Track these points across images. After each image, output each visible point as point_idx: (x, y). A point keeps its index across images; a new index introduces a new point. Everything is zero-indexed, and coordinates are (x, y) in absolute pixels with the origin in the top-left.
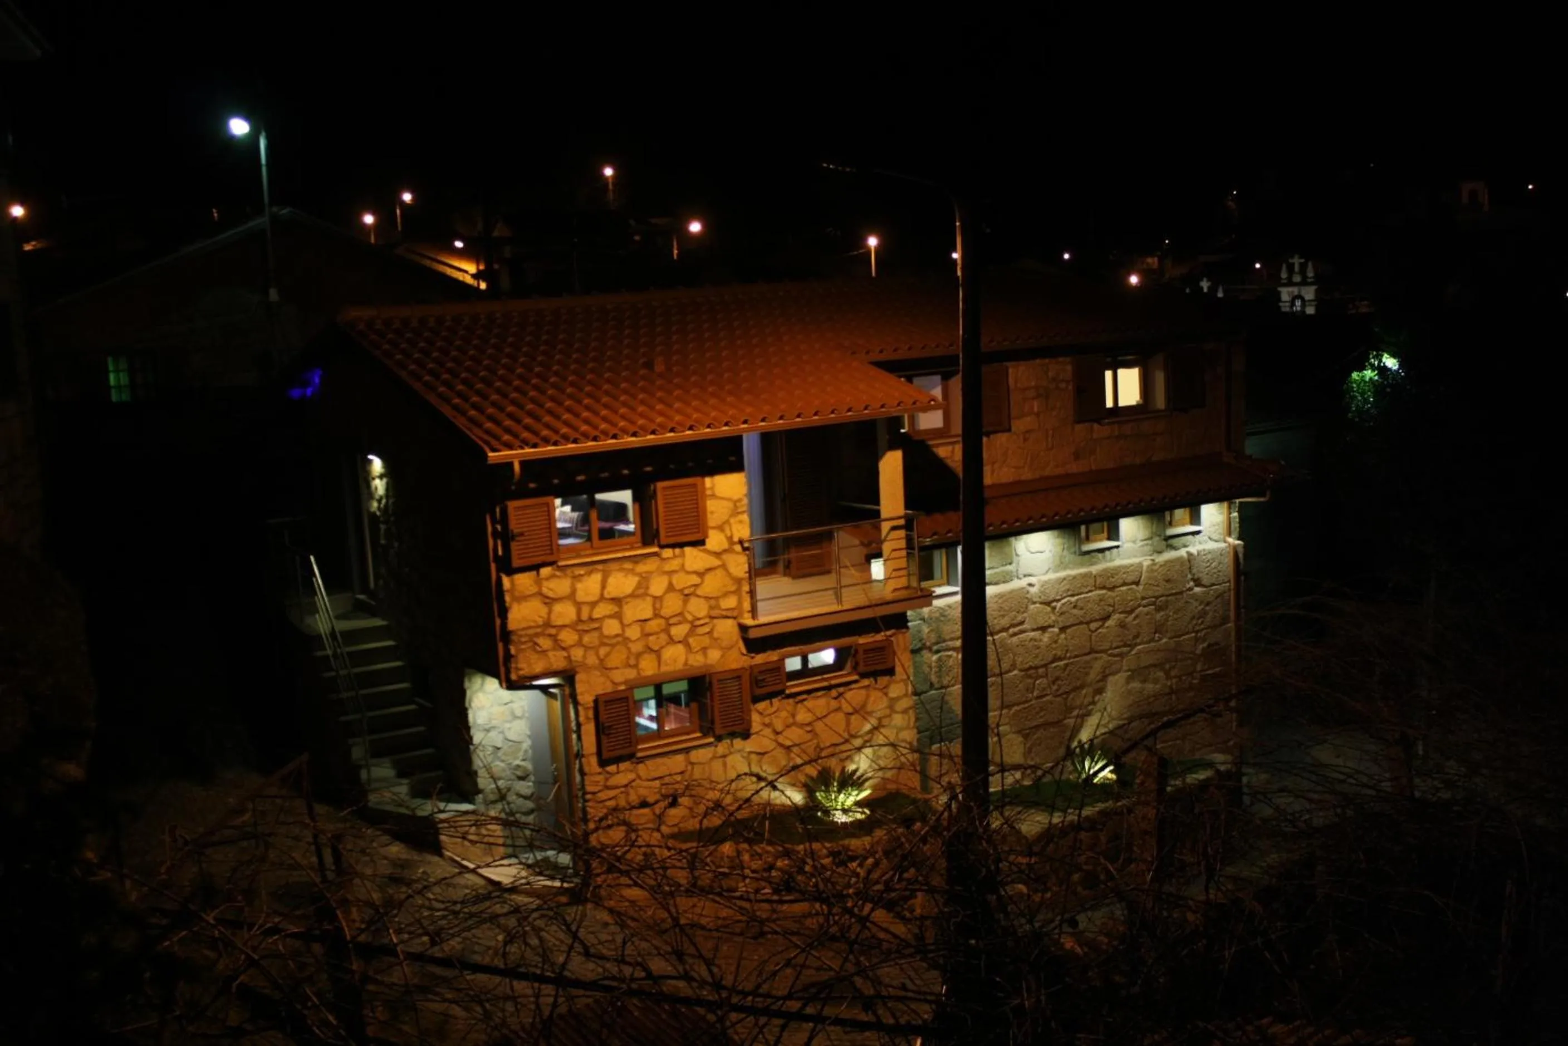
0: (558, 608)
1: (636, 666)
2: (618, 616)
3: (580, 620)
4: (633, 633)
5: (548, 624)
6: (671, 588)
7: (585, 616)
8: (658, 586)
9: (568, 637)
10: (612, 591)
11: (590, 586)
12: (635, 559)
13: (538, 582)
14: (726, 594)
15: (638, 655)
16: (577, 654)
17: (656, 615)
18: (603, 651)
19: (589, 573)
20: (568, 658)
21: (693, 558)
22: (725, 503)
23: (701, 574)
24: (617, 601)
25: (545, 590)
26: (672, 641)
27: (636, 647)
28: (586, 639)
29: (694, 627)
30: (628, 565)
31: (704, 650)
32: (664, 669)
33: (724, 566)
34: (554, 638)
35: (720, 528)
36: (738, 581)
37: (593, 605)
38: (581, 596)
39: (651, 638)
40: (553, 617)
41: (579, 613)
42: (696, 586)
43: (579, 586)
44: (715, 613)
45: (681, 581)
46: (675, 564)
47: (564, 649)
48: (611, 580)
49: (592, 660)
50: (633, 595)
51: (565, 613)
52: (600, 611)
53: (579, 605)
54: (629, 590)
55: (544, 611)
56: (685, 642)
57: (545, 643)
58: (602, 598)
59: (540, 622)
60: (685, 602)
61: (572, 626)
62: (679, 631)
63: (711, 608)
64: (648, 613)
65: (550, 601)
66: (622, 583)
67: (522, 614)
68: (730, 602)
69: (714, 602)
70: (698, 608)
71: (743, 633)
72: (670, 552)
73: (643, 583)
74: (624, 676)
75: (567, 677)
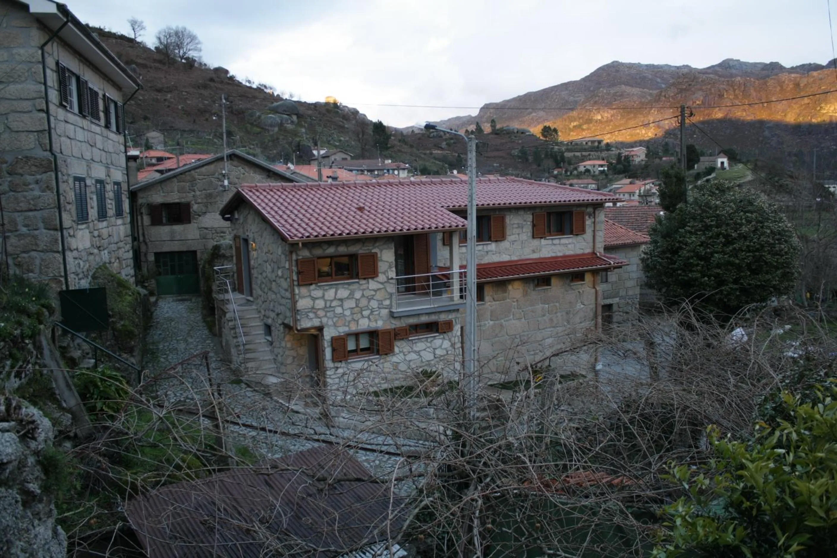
0: (317, 302)
1: (348, 326)
2: (342, 306)
3: (326, 307)
4: (347, 313)
5: (313, 308)
6: (363, 296)
7: (328, 305)
8: (358, 295)
9: (321, 313)
10: (339, 296)
11: (330, 294)
12: (349, 284)
13: (310, 291)
14: (385, 299)
15: (349, 322)
16: (324, 320)
17: (357, 306)
18: (335, 320)
19: (331, 288)
20: (321, 322)
21: (373, 284)
22: (386, 263)
23: (375, 291)
24: (341, 300)
25: (312, 294)
26: (363, 317)
27: (348, 319)
28: (328, 314)
29: (372, 312)
30: (346, 286)
31: (376, 321)
32: (359, 328)
33: (385, 288)
34: (315, 313)
35: (384, 273)
36: (391, 295)
37: (331, 301)
38: (326, 297)
39: (355, 315)
40: (315, 305)
41: (326, 304)
42: (374, 295)
43: (326, 293)
44: (381, 306)
45: (367, 293)
46: (365, 287)
47: (320, 318)
48: (339, 292)
49: (330, 323)
50: (347, 298)
51: (320, 304)
52: (334, 304)
53: (326, 301)
54: (346, 296)
55: (312, 303)
56: (368, 317)
57: (311, 315)
58: (335, 299)
59: (310, 307)
60: (369, 302)
61: (323, 309)
62: (366, 313)
63: (379, 304)
64: (354, 305)
65: (314, 299)
66: (343, 293)
67: (303, 304)
68: (387, 302)
69: (380, 302)
70: (374, 304)
71: (392, 315)
72: (363, 282)
73: (352, 294)
74: (343, 330)
75: (320, 329)
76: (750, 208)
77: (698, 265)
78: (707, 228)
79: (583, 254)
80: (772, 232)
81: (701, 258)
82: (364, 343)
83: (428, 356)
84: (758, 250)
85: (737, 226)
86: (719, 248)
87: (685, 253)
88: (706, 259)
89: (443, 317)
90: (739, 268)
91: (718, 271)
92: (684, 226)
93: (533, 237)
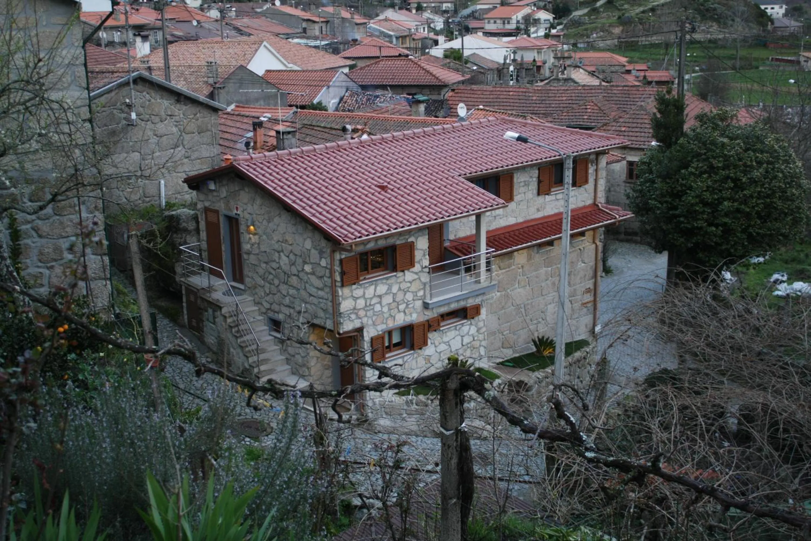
0: (358, 301)
1: (386, 323)
2: (380, 303)
3: (366, 306)
4: (385, 309)
5: (355, 309)
6: (399, 289)
7: (368, 304)
8: (395, 289)
9: (362, 313)
10: (378, 292)
11: (370, 291)
12: (387, 279)
13: (352, 291)
14: (419, 290)
15: (387, 319)
16: (365, 320)
17: (394, 301)
18: (374, 318)
19: (370, 286)
20: (362, 323)
21: (409, 275)
22: (421, 251)
23: (410, 282)
24: (380, 297)
25: (354, 295)
26: (399, 311)
27: (386, 315)
28: (368, 313)
29: (407, 305)
30: (384, 281)
31: (411, 314)
32: (395, 324)
33: (419, 279)
34: (357, 314)
35: (419, 262)
36: (425, 284)
37: (371, 299)
38: (367, 296)
39: (392, 311)
40: (357, 305)
41: (366, 303)
42: (409, 288)
43: (366, 291)
44: (415, 298)
45: (404, 286)
46: (401, 279)
47: (360, 318)
48: (378, 288)
49: (370, 322)
50: (386, 294)
51: (361, 303)
52: (374, 301)
53: (366, 300)
54: (384, 292)
55: (353, 303)
56: (404, 312)
57: (353, 316)
58: (375, 296)
59: (352, 307)
60: (405, 295)
61: (363, 309)
62: (402, 307)
63: (414, 296)
64: (391, 301)
65: (356, 299)
66: (382, 289)
67: (346, 305)
68: (421, 293)
69: (415, 293)
70: (409, 296)
71: (426, 306)
72: (400, 274)
73: (390, 288)
74: (381, 328)
75: (360, 330)
76: (759, 146)
77: (703, 212)
78: (712, 169)
79: (585, 207)
80: (785, 177)
81: (705, 204)
82: (396, 339)
83: (456, 345)
84: (768, 196)
85: (747, 169)
86: (727, 194)
87: (690, 198)
88: (714, 206)
89: (471, 302)
90: (748, 216)
91: (726, 220)
92: (686, 167)
93: (539, 194)
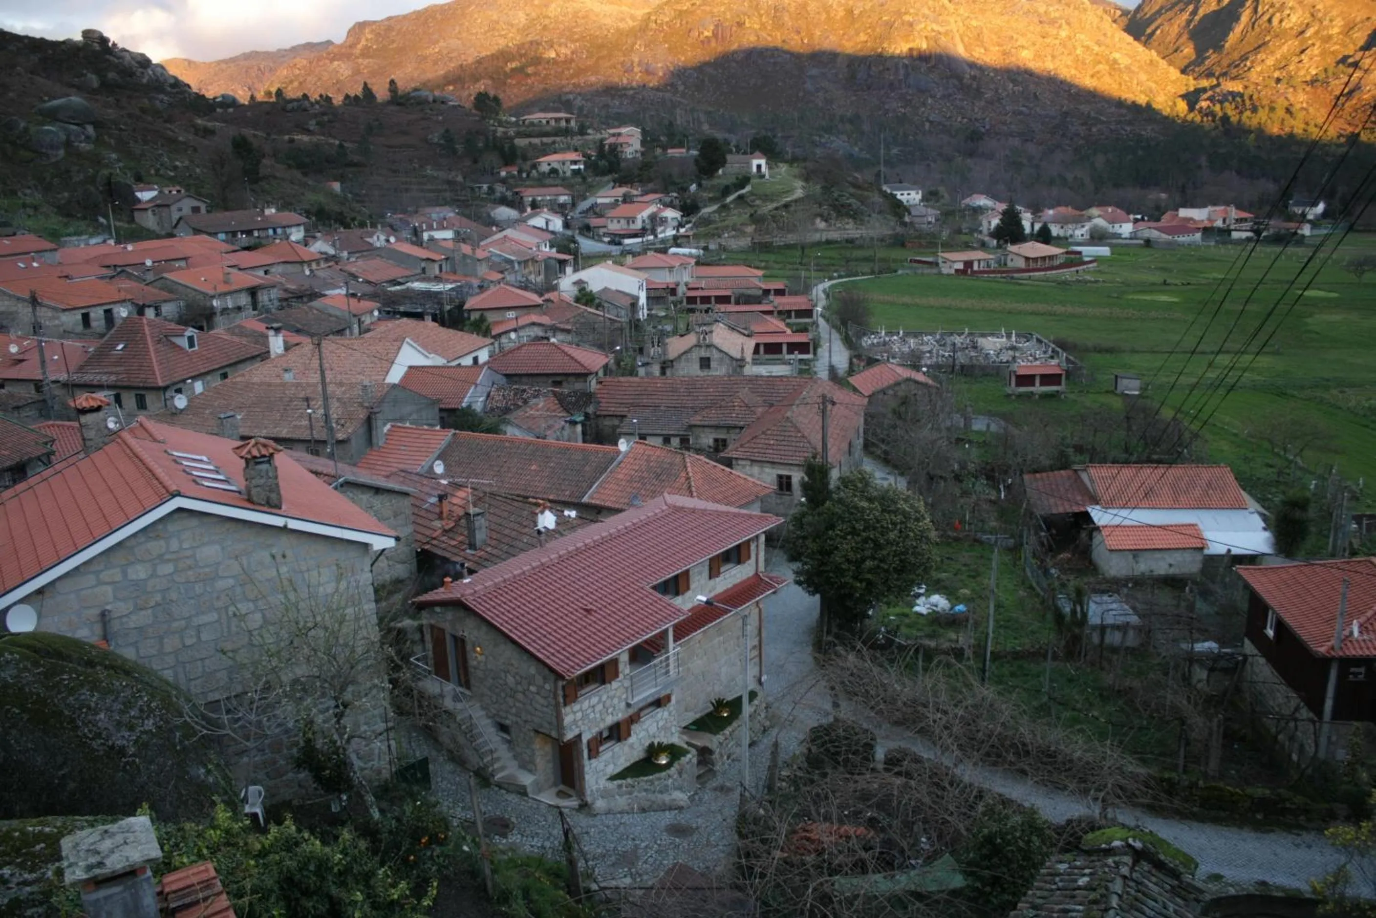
0: (577, 714)
1: (598, 726)
2: (594, 711)
3: (583, 716)
4: (598, 716)
5: (574, 721)
6: (608, 697)
7: (584, 714)
8: (604, 698)
9: (580, 723)
10: (592, 703)
11: (586, 704)
12: (598, 691)
13: (572, 708)
14: (623, 694)
15: (599, 722)
16: (583, 728)
17: (604, 707)
18: (589, 724)
19: (586, 699)
20: (580, 730)
21: (615, 684)
22: (623, 663)
23: (616, 690)
24: (593, 707)
25: (574, 710)
26: (608, 714)
27: (598, 720)
28: (585, 722)
29: (614, 708)
30: (596, 693)
31: (617, 714)
32: (606, 724)
33: (623, 685)
34: (576, 724)
35: (622, 672)
36: (627, 688)
37: (587, 710)
38: (583, 709)
39: (603, 715)
40: (576, 717)
42: (615, 694)
43: (583, 705)
44: (620, 701)
45: (611, 693)
46: (609, 689)
47: (579, 727)
48: (592, 700)
49: (586, 728)
50: (598, 703)
51: (579, 715)
52: (589, 711)
53: (583, 712)
54: (596, 702)
55: (573, 716)
56: (612, 714)
57: (573, 727)
58: (589, 707)
59: (572, 720)
60: (612, 700)
61: (581, 719)
62: (610, 710)
64: (602, 708)
65: (575, 713)
66: (595, 700)
67: (568, 720)
68: (624, 696)
69: (620, 698)
70: (616, 701)
71: (628, 705)
72: (608, 686)
73: (600, 698)
74: (595, 730)
75: (579, 736)
76: (892, 508)
77: (849, 570)
78: (854, 532)
79: (748, 579)
80: (916, 535)
81: (849, 561)
82: (605, 734)
83: (653, 729)
84: (902, 553)
85: (884, 531)
86: (868, 553)
87: (837, 558)
88: (859, 563)
89: (663, 694)
90: (887, 571)
91: (869, 576)
92: (832, 527)
93: (710, 578)
